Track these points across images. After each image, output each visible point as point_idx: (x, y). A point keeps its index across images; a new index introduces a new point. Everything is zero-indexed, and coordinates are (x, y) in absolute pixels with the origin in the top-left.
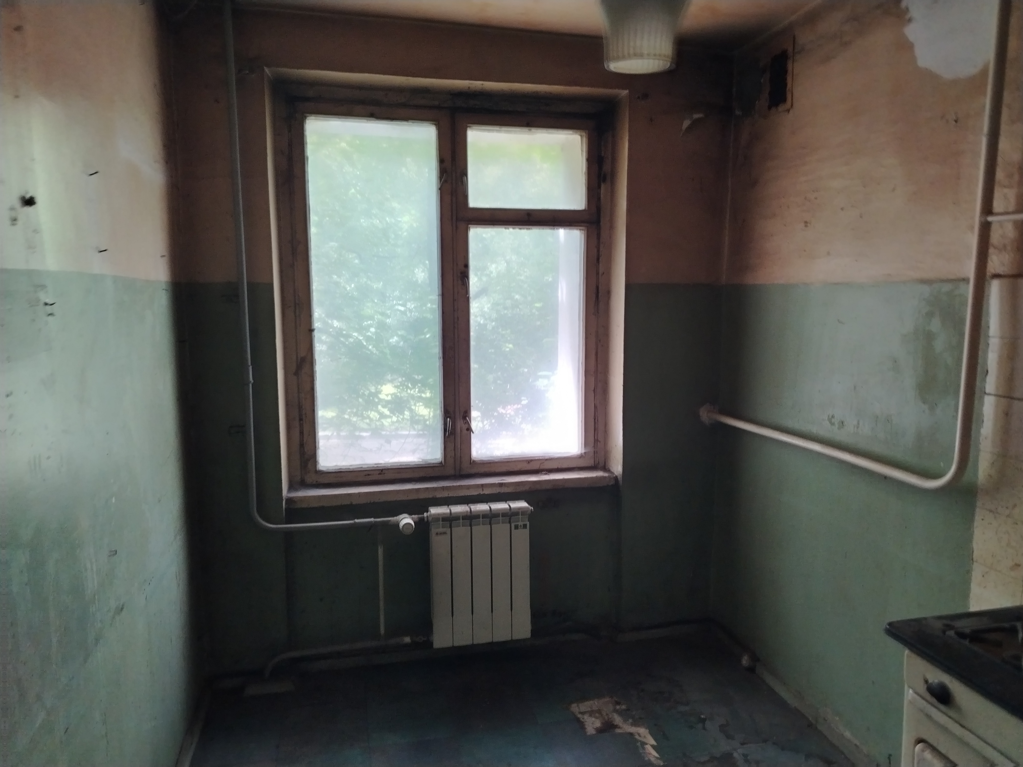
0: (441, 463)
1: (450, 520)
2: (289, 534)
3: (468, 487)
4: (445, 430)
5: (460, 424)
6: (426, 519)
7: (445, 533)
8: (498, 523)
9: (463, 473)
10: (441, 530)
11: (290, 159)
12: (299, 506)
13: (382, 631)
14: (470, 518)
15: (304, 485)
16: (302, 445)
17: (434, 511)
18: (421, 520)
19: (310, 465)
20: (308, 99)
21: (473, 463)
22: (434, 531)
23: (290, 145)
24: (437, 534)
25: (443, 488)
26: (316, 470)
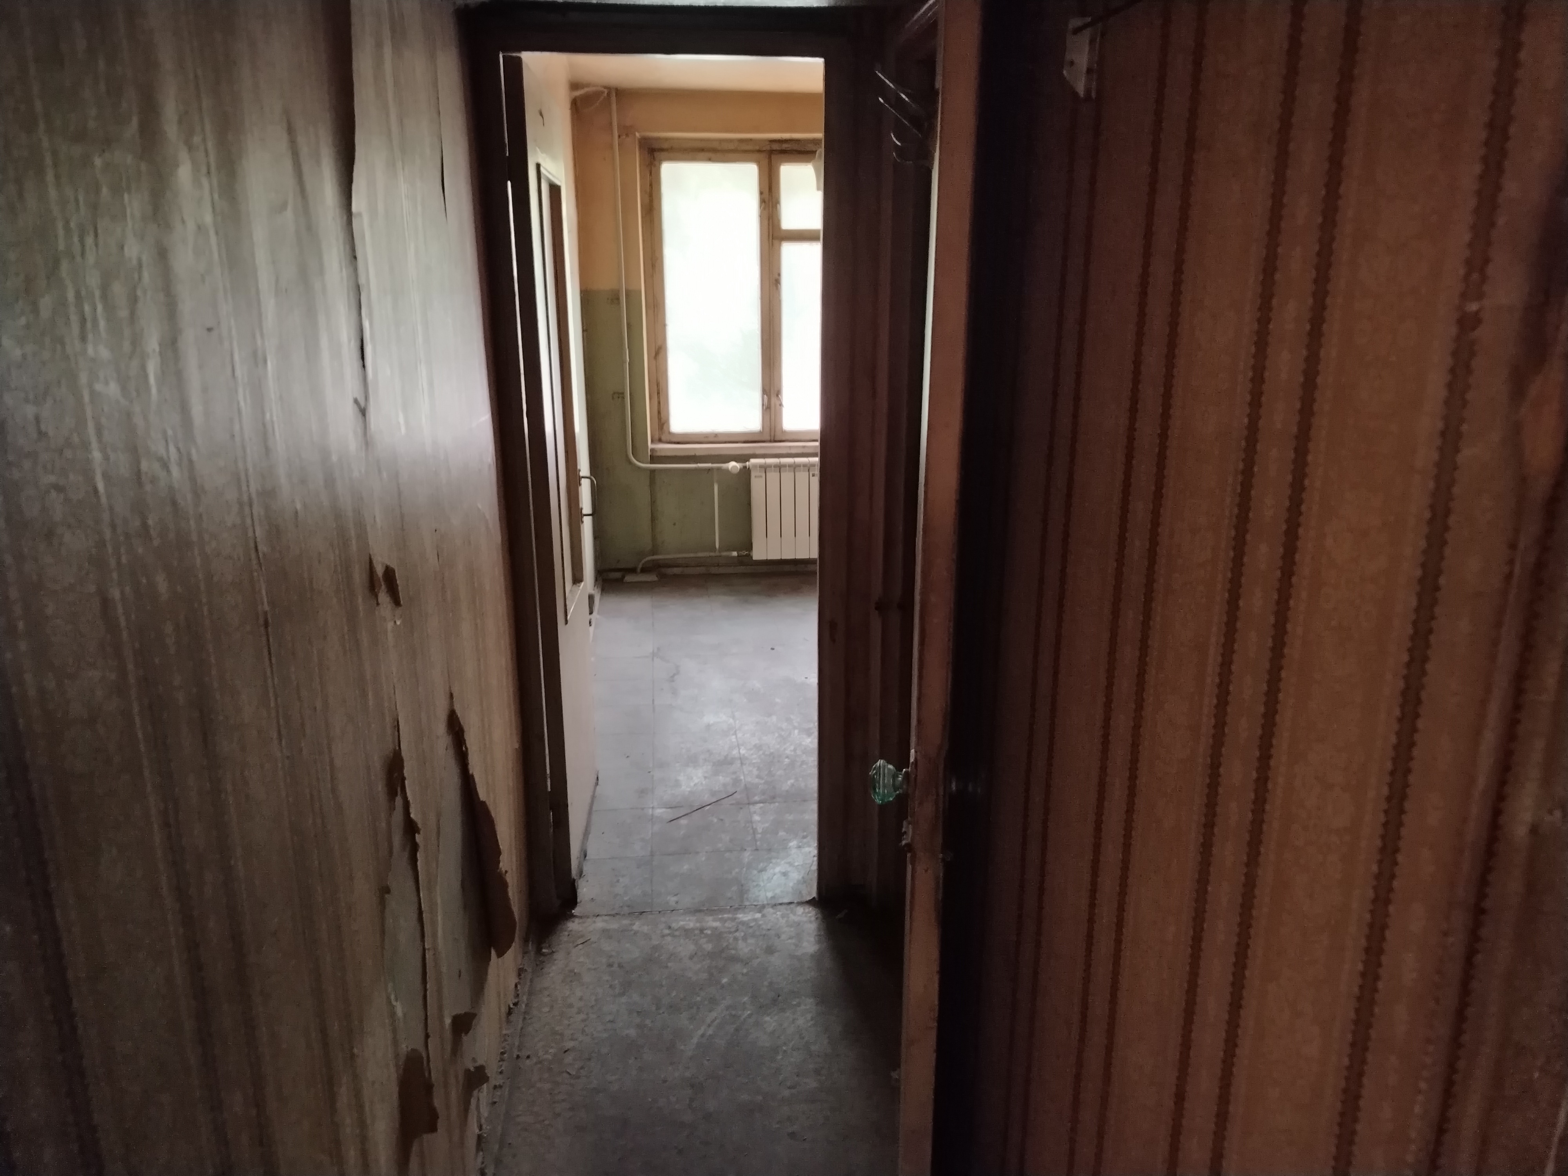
0: (760, 431)
1: (765, 468)
2: (653, 472)
3: (779, 447)
4: (763, 405)
5: (774, 399)
6: (748, 467)
7: (761, 477)
8: (800, 471)
9: (777, 439)
10: (758, 474)
11: (651, 195)
12: (658, 454)
13: (717, 546)
14: (780, 468)
15: (660, 441)
16: (659, 412)
17: (753, 461)
18: (745, 467)
19: (665, 427)
20: (662, 150)
21: (784, 432)
22: (753, 474)
23: (651, 185)
24: (756, 477)
25: (761, 447)
26: (669, 431)
